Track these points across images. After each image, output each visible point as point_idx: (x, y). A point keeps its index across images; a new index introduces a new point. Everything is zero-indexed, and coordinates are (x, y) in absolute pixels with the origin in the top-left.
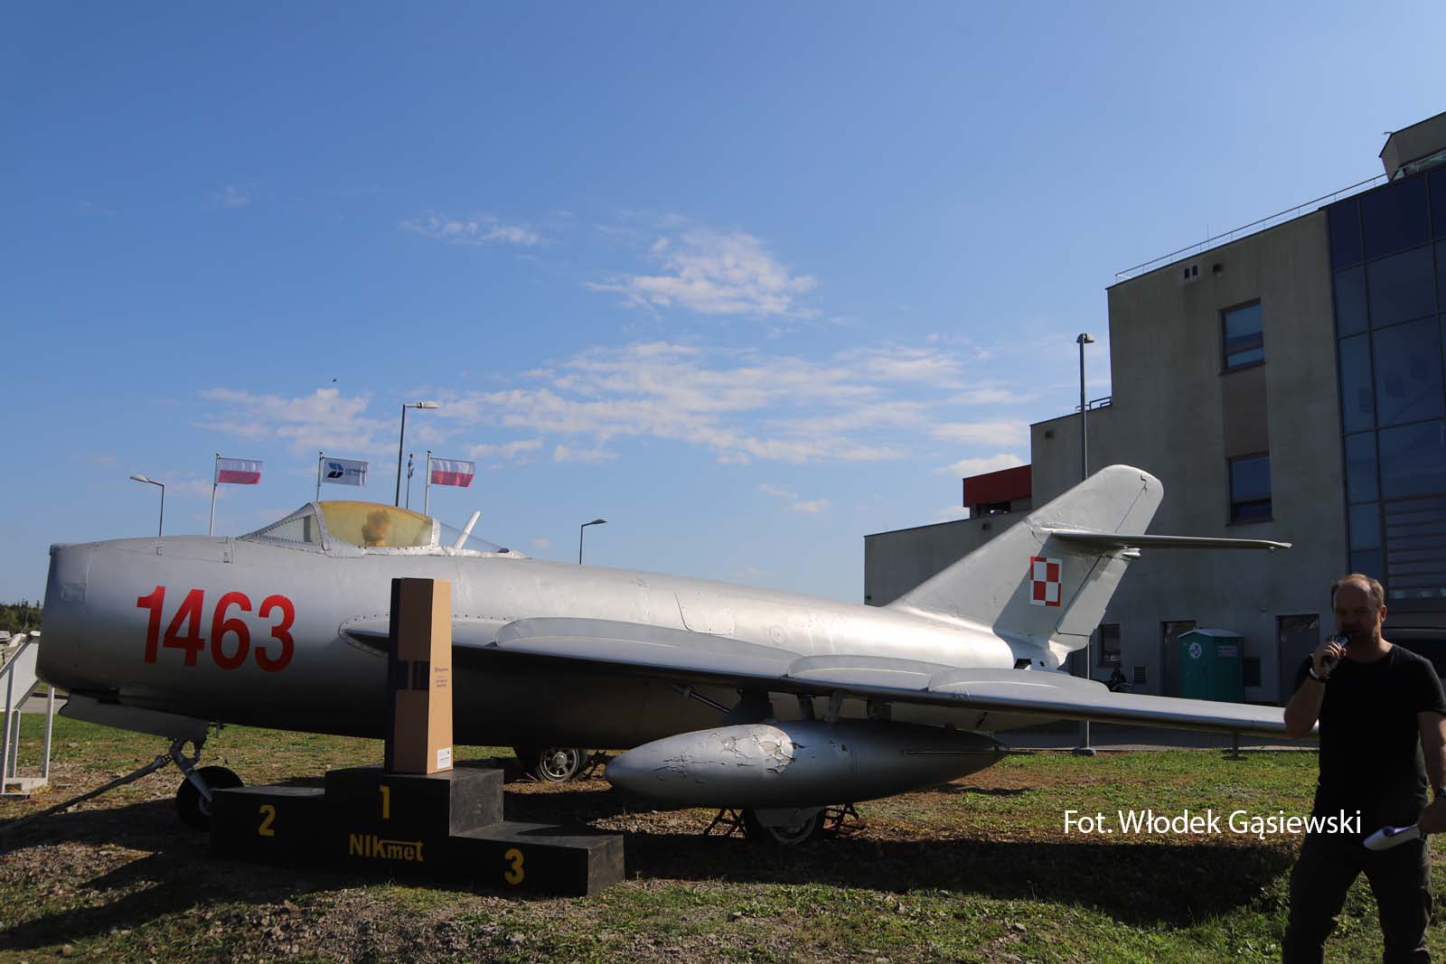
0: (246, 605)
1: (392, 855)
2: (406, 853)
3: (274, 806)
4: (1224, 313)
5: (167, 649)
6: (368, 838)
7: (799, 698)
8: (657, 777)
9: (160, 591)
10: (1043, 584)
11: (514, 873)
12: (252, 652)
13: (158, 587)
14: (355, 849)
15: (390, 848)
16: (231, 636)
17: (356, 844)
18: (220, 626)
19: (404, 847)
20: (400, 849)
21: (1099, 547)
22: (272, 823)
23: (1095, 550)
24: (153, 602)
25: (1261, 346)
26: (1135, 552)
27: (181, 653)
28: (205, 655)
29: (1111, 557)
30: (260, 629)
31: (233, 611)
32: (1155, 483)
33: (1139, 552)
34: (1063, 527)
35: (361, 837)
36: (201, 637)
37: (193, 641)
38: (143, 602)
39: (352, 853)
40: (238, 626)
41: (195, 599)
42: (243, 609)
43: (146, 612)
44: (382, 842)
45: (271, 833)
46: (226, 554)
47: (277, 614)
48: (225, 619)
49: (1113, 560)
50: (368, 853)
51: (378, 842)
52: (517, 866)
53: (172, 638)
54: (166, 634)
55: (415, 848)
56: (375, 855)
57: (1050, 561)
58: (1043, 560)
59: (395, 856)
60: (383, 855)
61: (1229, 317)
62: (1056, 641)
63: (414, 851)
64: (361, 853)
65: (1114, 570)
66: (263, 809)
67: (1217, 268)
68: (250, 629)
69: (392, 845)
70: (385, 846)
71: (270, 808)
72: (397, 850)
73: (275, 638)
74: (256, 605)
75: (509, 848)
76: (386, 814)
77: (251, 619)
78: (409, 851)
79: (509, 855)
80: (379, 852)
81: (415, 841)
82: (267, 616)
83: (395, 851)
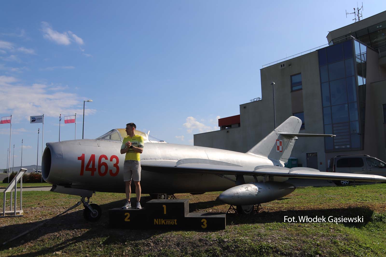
0: (106, 158)
1: (167, 224)
2: (172, 223)
3: (129, 213)
4: (291, 76)
5: (86, 171)
6: (160, 220)
7: (254, 176)
8: (233, 198)
9: (83, 155)
10: (279, 146)
11: (204, 225)
12: (108, 171)
13: (83, 154)
14: (156, 223)
15: (167, 222)
16: (103, 167)
17: (156, 221)
18: (100, 164)
19: (171, 221)
20: (170, 222)
21: (290, 137)
22: (129, 218)
23: (289, 138)
24: (82, 158)
25: (301, 85)
26: (297, 138)
27: (90, 172)
28: (96, 172)
29: (292, 139)
30: (111, 164)
31: (103, 160)
32: (300, 120)
33: (298, 138)
34: (282, 132)
35: (158, 219)
36: (95, 168)
37: (93, 169)
38: (79, 158)
39: (155, 224)
40: (105, 164)
41: (93, 157)
42: (106, 159)
43: (80, 161)
44: (164, 221)
45: (129, 220)
46: (98, 144)
47: (114, 160)
48: (101, 162)
49: (293, 140)
50: (160, 224)
51: (163, 220)
52: (205, 223)
53: (88, 169)
54: (86, 167)
55: (174, 221)
56: (162, 224)
57: (280, 140)
58: (279, 140)
59: (168, 224)
60: (165, 224)
61: (293, 77)
62: (282, 161)
63: (174, 222)
64: (157, 223)
65: (292, 143)
66: (126, 214)
67: (289, 65)
68: (108, 165)
69: (167, 221)
70: (165, 221)
71: (128, 214)
72: (169, 222)
73: (115, 167)
74: (109, 158)
75: (202, 219)
76: (165, 213)
77: (108, 162)
78: (173, 222)
79: (202, 221)
80: (163, 223)
81: (174, 219)
82: (112, 161)
83: (168, 223)
